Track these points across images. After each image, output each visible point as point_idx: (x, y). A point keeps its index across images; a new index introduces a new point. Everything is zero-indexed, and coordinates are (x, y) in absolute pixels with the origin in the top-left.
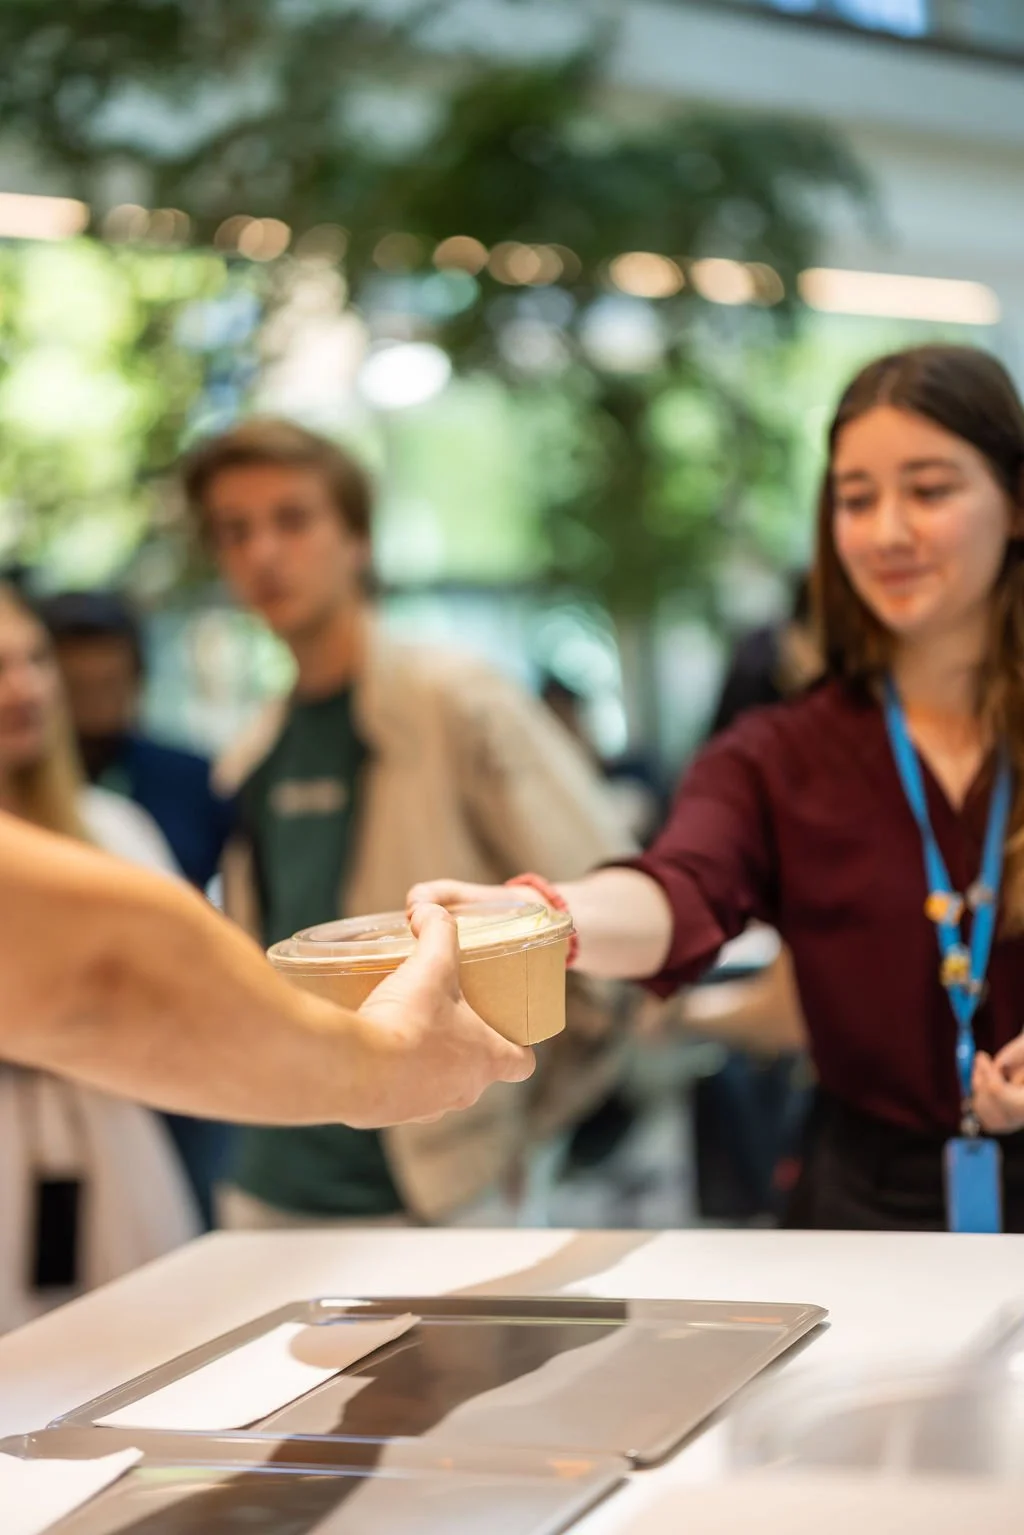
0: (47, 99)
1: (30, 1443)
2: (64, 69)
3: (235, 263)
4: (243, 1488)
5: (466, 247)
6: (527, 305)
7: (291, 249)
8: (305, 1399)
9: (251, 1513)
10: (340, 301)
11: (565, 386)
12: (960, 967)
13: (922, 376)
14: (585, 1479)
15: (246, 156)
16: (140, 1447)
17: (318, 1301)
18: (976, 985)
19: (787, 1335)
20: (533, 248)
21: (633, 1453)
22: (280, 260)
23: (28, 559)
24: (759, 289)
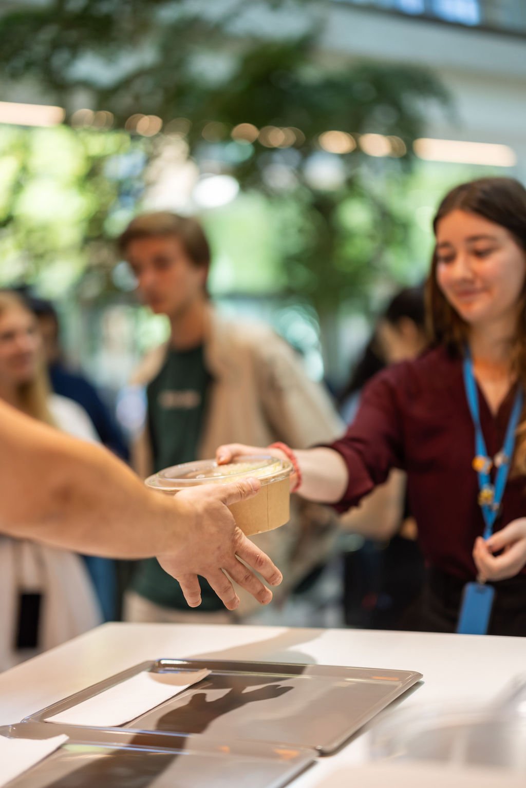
0: (47, 59)
1: (12, 729)
2: (56, 45)
3: (135, 137)
4: (118, 757)
5: (248, 129)
6: (277, 157)
7: (163, 130)
8: (152, 712)
9: (122, 771)
10: (186, 155)
11: (296, 197)
12: (489, 495)
13: (479, 195)
14: (294, 760)
15: (142, 86)
16: (68, 734)
17: (159, 661)
18: (496, 505)
19: (401, 687)
20: (281, 129)
21: (319, 747)
22: (157, 136)
23: (30, 281)
24: (394, 149)
